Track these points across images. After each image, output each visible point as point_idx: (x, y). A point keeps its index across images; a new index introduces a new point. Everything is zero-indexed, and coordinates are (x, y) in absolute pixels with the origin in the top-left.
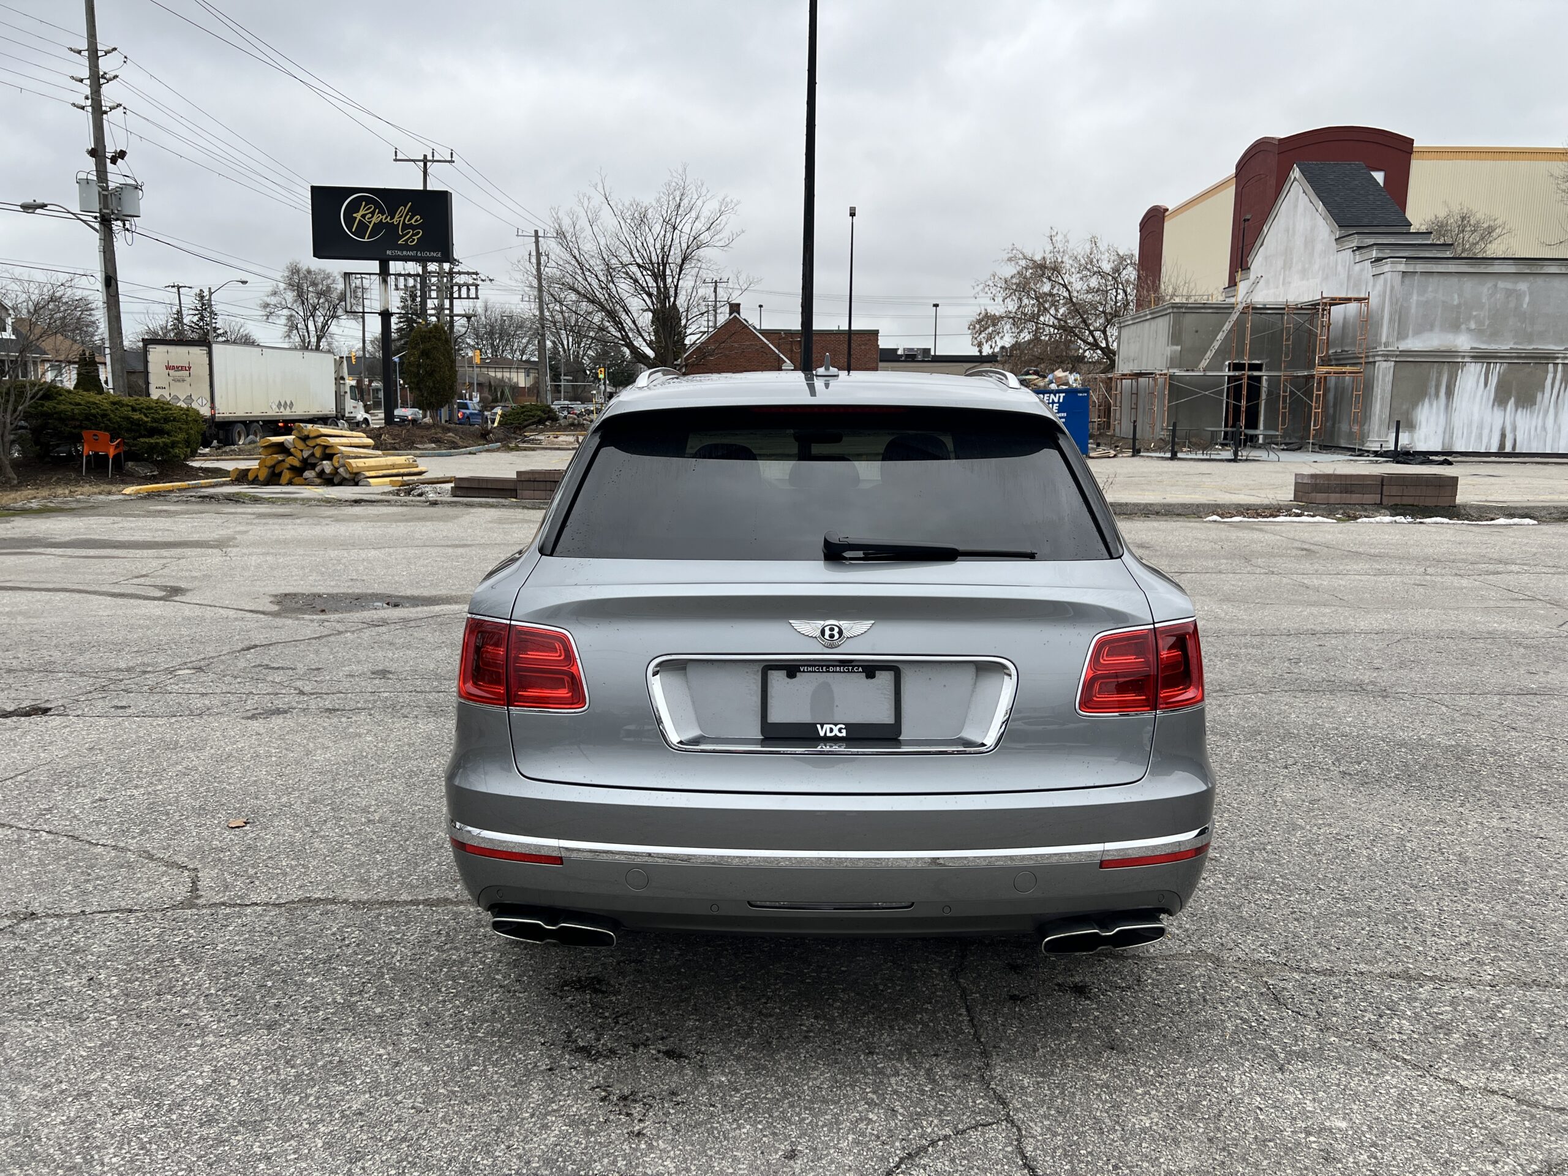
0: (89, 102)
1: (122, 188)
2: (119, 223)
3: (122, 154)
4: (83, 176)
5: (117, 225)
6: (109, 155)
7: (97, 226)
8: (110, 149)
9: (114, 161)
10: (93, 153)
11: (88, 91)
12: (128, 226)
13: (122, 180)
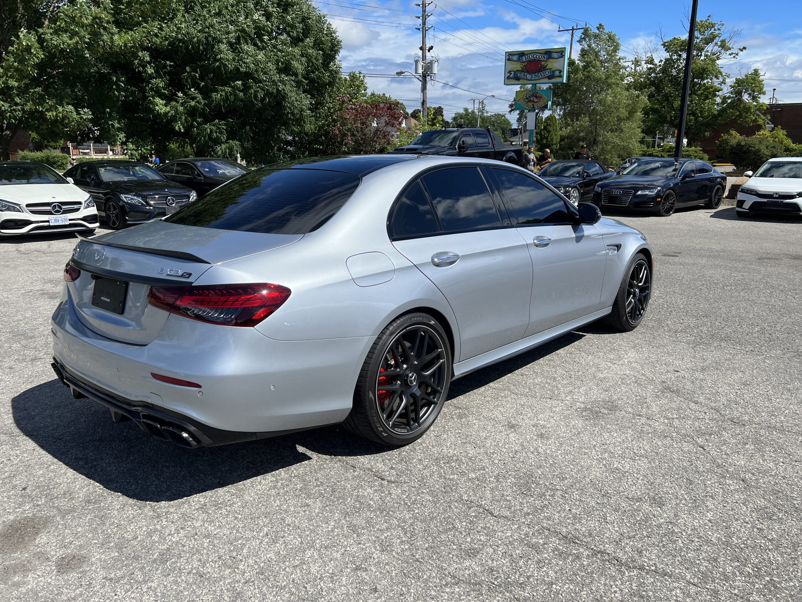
0: (421, 27)
1: (431, 63)
2: (429, 77)
3: (431, 48)
4: (416, 59)
5: (428, 78)
6: (427, 49)
7: (421, 79)
8: (428, 46)
9: (429, 51)
10: (421, 48)
11: (420, 21)
12: (432, 78)
13: (431, 59)
